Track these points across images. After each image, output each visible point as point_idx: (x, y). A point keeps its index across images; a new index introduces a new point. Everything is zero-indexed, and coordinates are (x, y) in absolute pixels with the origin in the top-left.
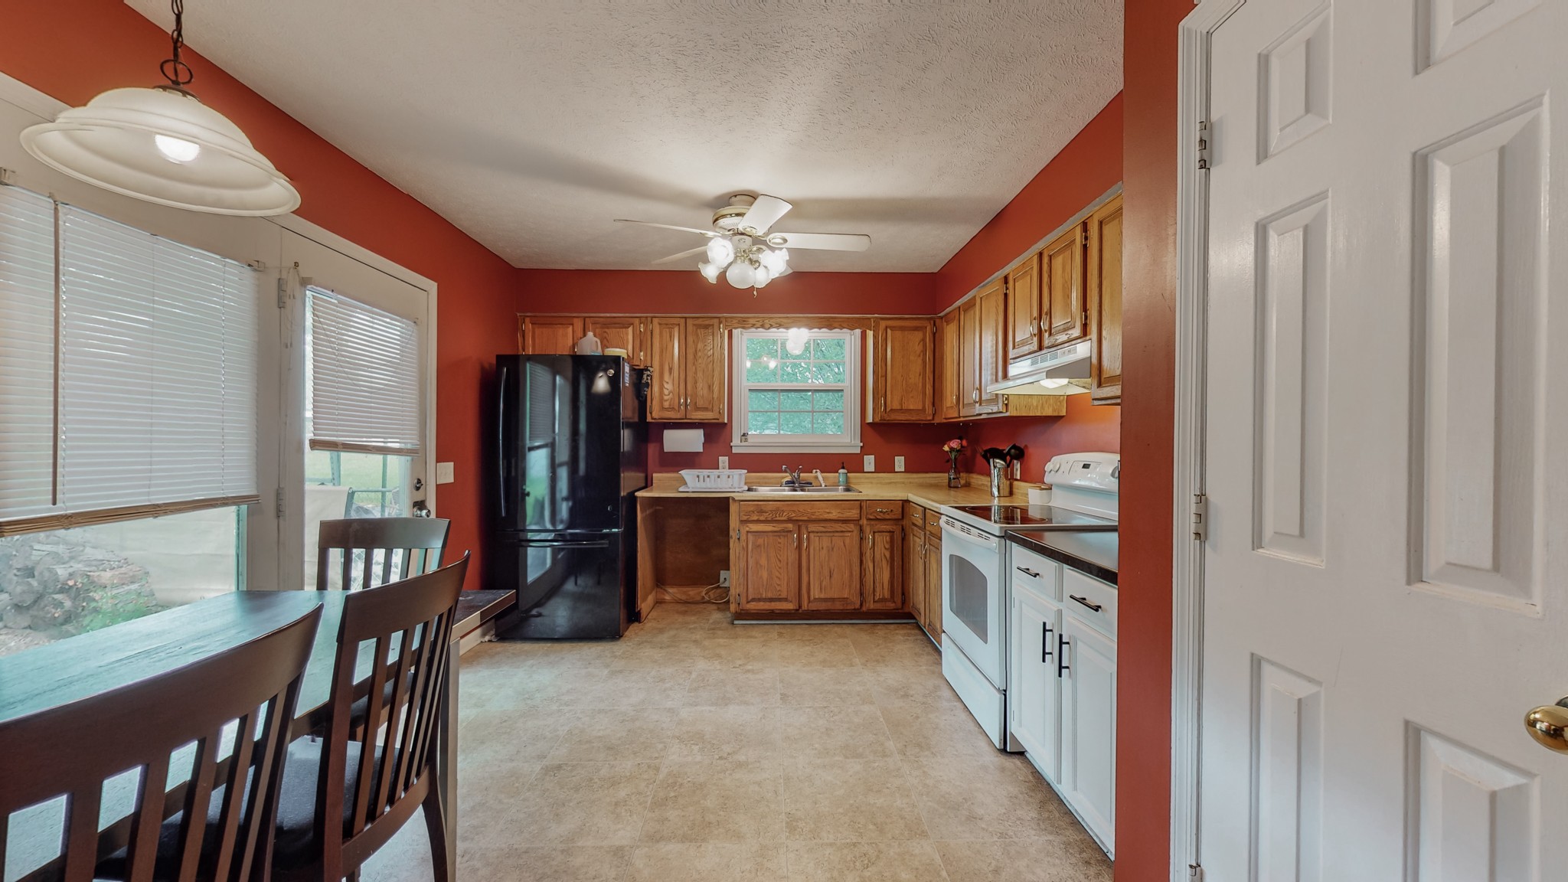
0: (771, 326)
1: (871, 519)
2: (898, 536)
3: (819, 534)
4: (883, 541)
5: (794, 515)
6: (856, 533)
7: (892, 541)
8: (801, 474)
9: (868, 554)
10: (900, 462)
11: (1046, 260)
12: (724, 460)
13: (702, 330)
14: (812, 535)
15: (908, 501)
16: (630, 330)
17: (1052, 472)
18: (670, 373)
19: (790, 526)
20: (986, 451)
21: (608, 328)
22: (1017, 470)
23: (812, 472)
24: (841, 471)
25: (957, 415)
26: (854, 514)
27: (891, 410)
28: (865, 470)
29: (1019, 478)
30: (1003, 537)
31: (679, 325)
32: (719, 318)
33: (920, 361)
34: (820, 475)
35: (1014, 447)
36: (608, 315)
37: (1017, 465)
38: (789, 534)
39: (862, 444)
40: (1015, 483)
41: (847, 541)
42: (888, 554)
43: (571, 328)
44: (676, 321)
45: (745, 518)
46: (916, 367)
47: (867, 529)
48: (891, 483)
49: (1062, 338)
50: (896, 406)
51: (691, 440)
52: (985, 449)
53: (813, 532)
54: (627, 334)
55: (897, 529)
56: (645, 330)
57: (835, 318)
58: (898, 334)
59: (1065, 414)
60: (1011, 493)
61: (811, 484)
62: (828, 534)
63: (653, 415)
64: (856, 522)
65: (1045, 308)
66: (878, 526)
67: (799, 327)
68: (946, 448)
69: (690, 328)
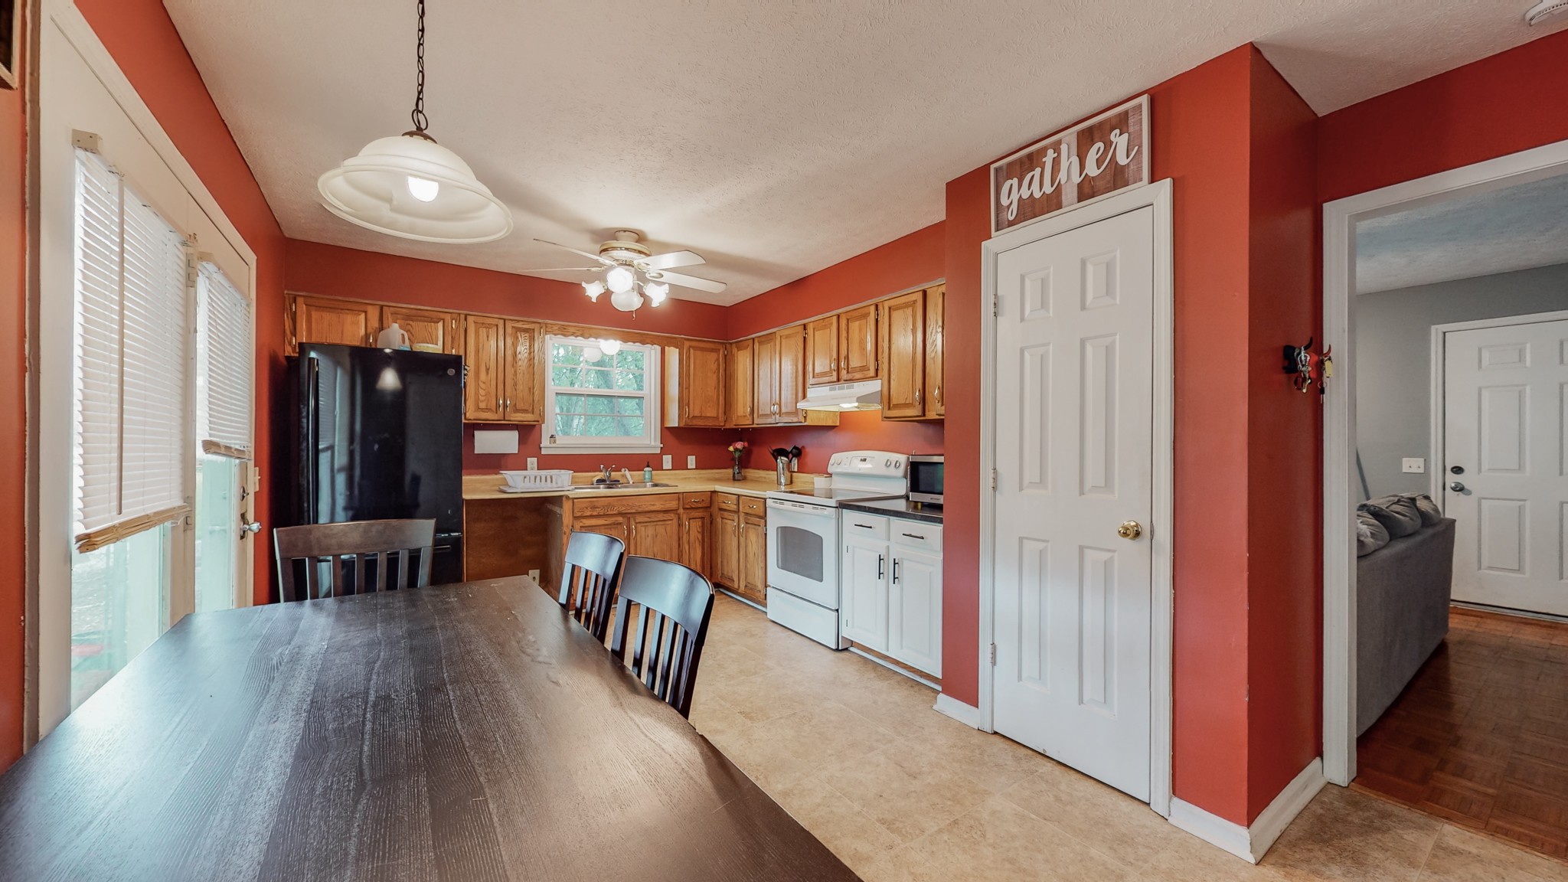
0: (590, 336)
1: (687, 509)
2: (707, 521)
3: (645, 524)
4: (696, 526)
5: (623, 508)
6: (675, 522)
7: (703, 523)
8: (613, 473)
9: (685, 538)
10: (691, 461)
11: (843, 322)
12: (532, 461)
13: (522, 333)
14: (639, 525)
15: (715, 492)
16: (440, 324)
17: (835, 464)
18: (487, 373)
19: (620, 519)
20: (774, 451)
21: (413, 320)
22: (794, 465)
23: (620, 471)
24: (647, 469)
25: (751, 423)
26: (673, 505)
27: (693, 417)
28: (664, 468)
29: (796, 470)
30: (837, 507)
31: (497, 325)
32: (540, 323)
33: (715, 376)
34: (627, 473)
35: (795, 448)
36: (412, 307)
37: (795, 461)
38: (619, 526)
39: (662, 446)
40: (794, 474)
41: (668, 529)
42: (700, 537)
43: (363, 316)
44: (495, 321)
45: (579, 514)
46: (712, 380)
47: (684, 517)
48: (685, 478)
49: (857, 376)
50: (697, 414)
51: (505, 442)
52: (774, 448)
53: (640, 523)
54: (437, 329)
55: (706, 515)
56: (458, 327)
57: (648, 334)
58: (699, 353)
59: (838, 424)
60: (791, 482)
61: (619, 481)
62: (652, 524)
63: (468, 415)
64: (674, 511)
65: (843, 353)
66: (693, 514)
67: (615, 340)
68: (731, 449)
69: (509, 330)
